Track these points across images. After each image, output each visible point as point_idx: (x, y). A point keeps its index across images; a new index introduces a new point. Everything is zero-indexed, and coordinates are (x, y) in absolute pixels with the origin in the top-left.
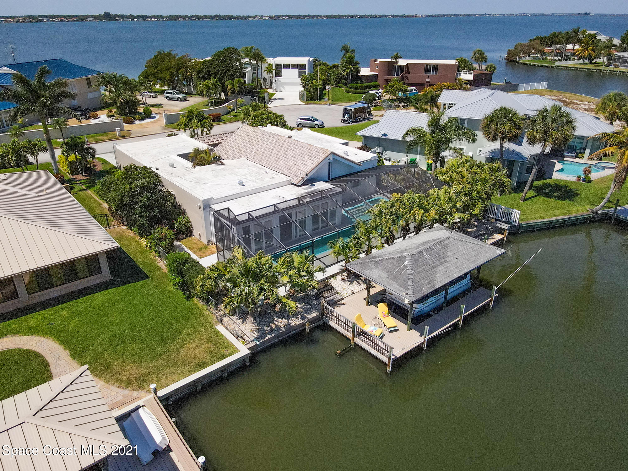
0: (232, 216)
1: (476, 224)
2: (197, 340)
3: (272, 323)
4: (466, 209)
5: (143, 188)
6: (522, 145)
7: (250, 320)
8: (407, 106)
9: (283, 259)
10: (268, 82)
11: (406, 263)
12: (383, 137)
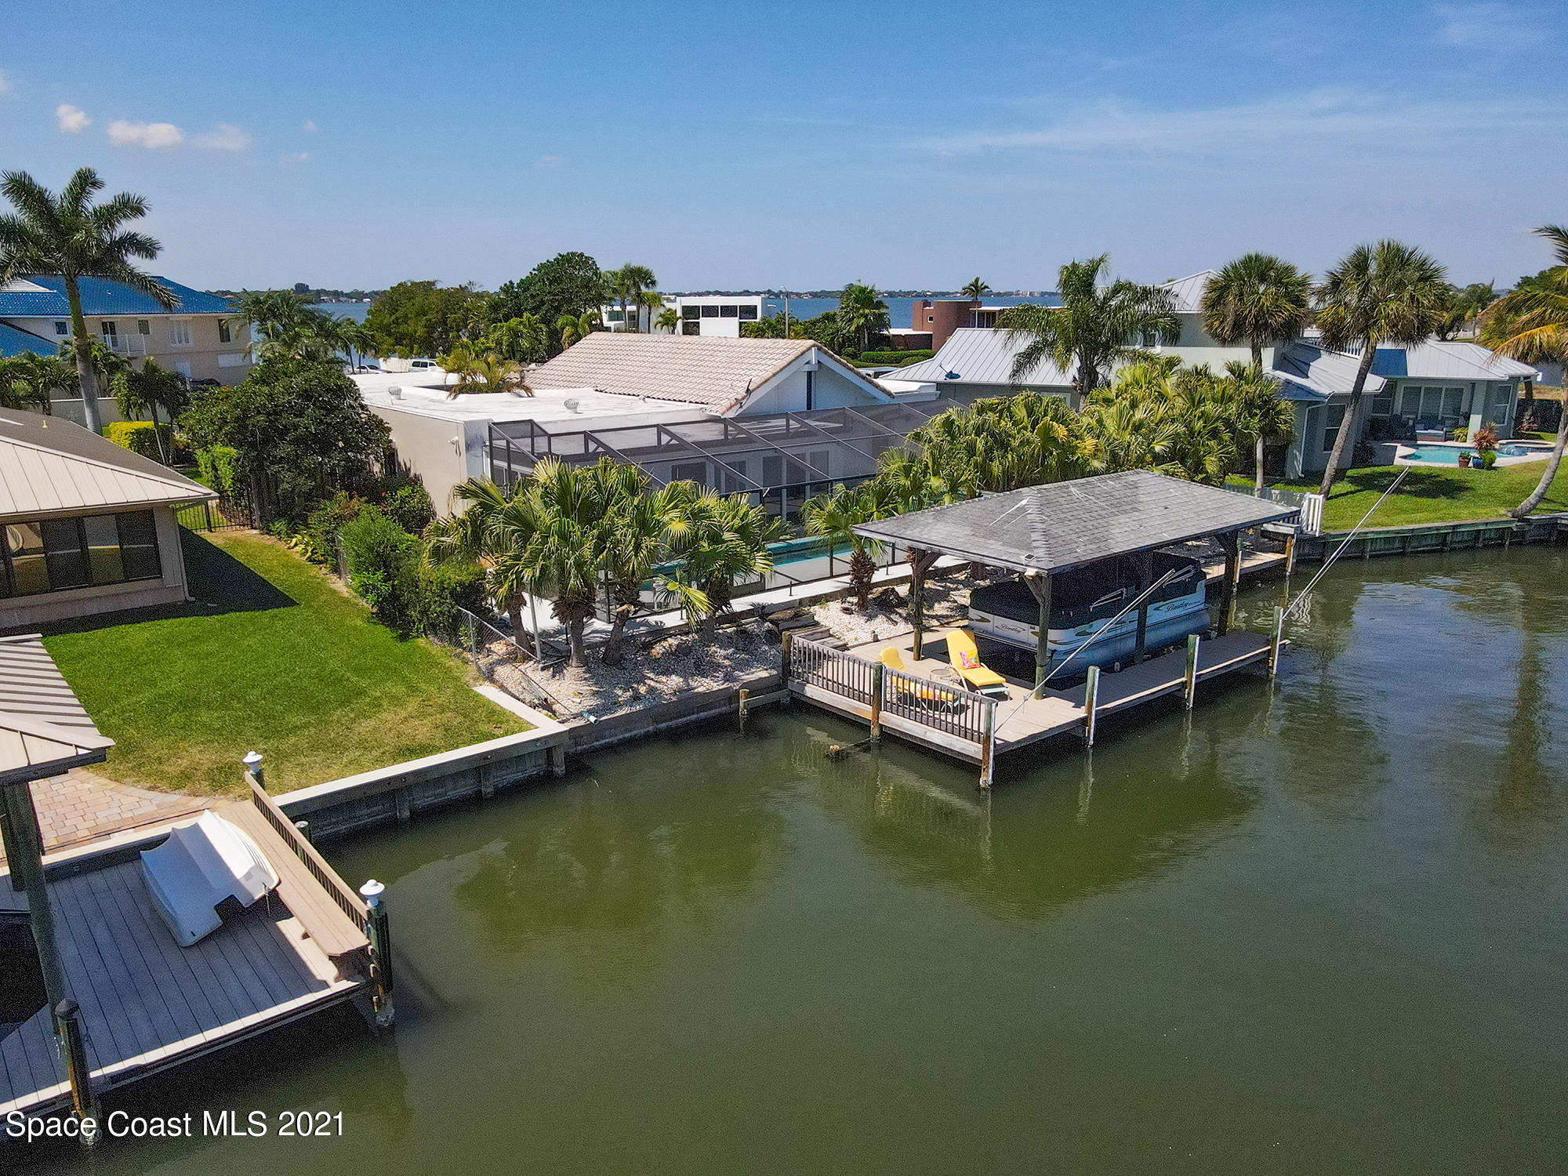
2: (411, 704)
3: (638, 683)
4: (1179, 458)
6: (1308, 377)
7: (573, 671)
11: (1024, 502)
12: (949, 380)
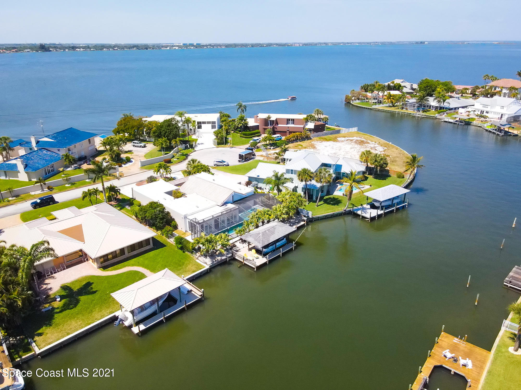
0: (197, 221)
1: (295, 218)
2: (191, 264)
3: (216, 258)
4: (287, 213)
5: (159, 211)
8: (275, 148)
9: (218, 236)
10: (193, 131)
11: (260, 235)
12: (258, 177)
